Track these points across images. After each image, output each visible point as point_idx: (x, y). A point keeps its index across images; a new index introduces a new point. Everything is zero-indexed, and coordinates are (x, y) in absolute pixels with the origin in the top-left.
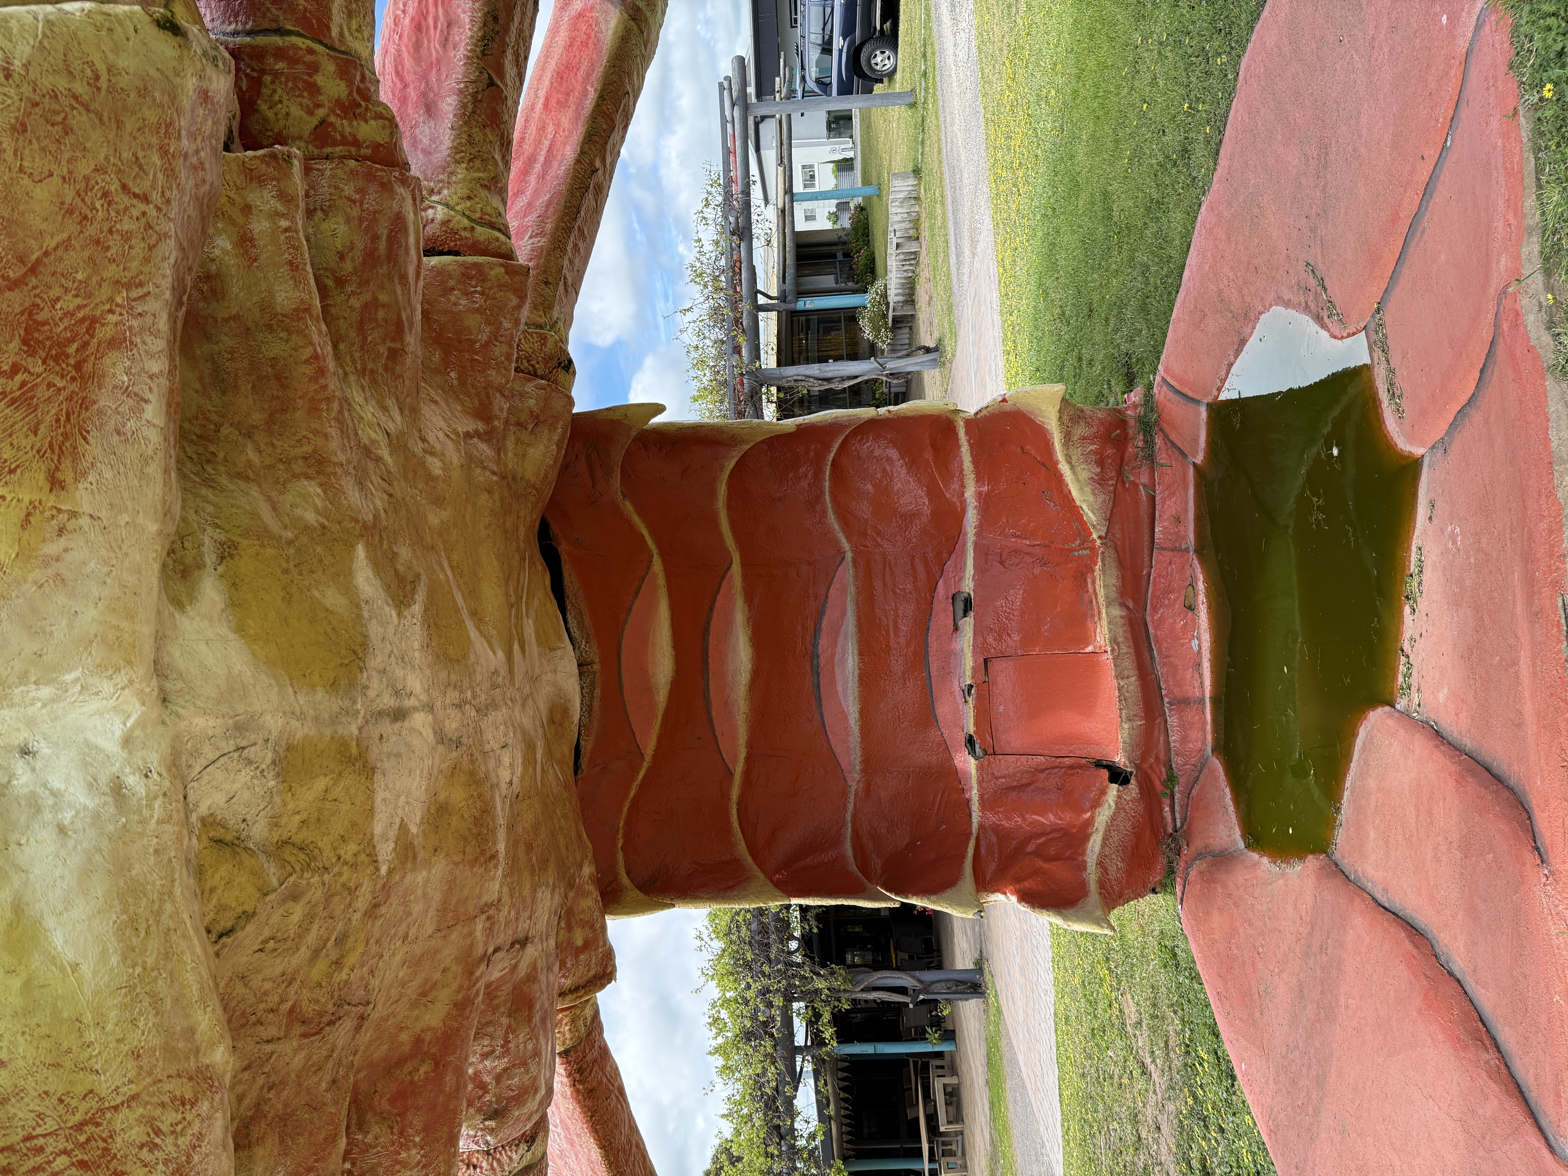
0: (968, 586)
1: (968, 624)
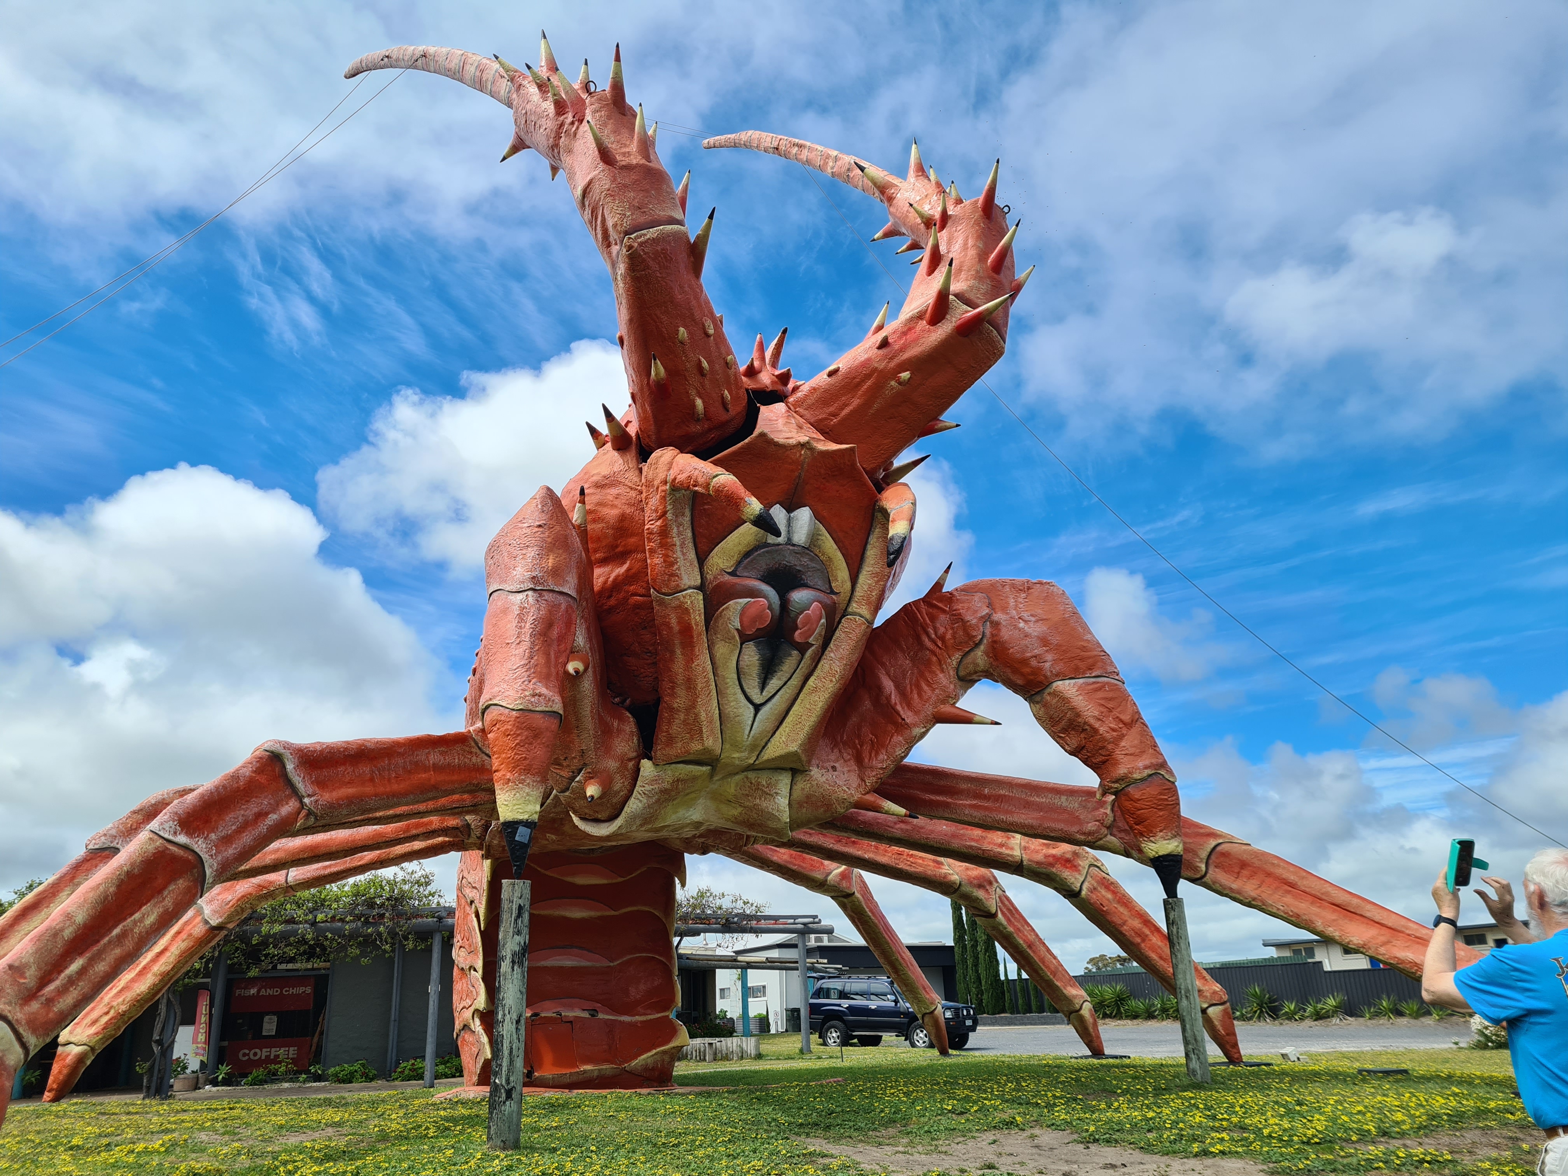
0: (601, 1016)
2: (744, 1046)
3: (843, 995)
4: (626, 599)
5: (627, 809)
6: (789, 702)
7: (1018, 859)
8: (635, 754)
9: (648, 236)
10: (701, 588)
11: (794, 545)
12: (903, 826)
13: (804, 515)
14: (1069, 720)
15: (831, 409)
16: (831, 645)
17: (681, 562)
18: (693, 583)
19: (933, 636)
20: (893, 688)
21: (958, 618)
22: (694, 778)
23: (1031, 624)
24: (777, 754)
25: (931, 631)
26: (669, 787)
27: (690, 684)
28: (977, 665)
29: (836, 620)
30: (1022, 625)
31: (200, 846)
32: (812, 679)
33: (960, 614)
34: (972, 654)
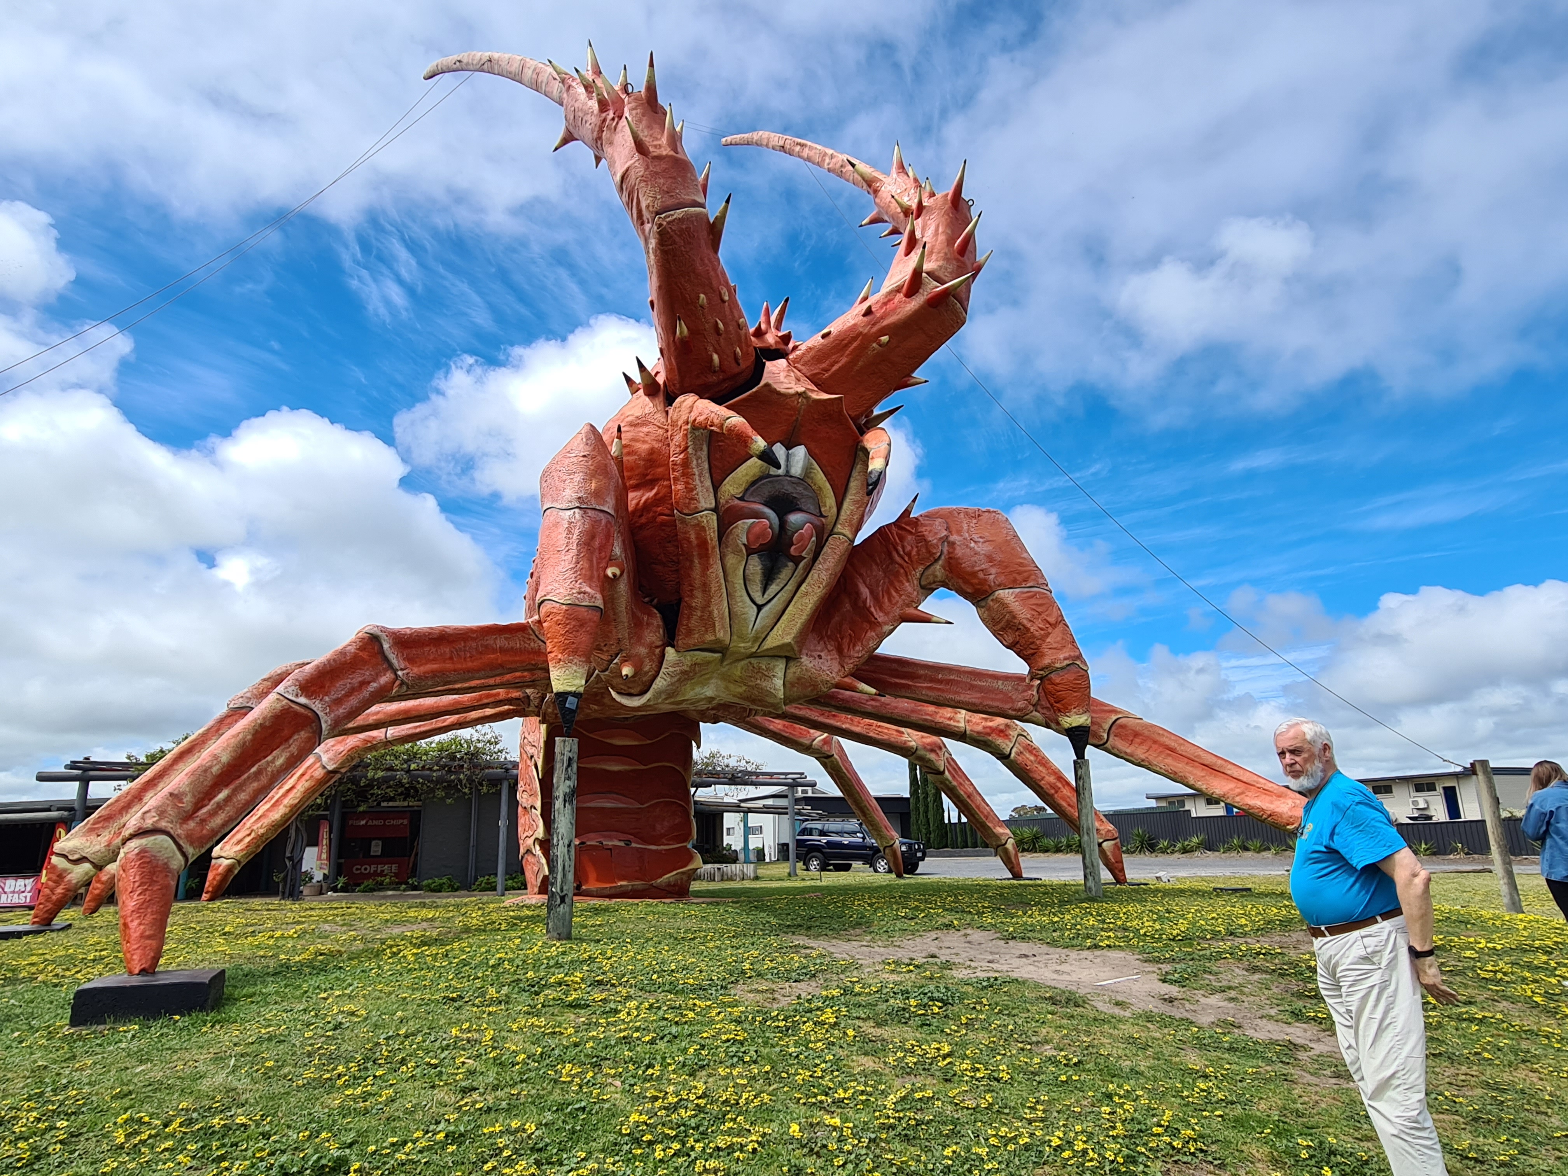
0: (634, 845)
1: (622, 844)
2: (745, 870)
3: (823, 833)
4: (654, 518)
5: (654, 686)
6: (786, 604)
7: (963, 729)
8: (660, 643)
9: (674, 217)
10: (715, 510)
11: (791, 477)
12: (873, 703)
13: (800, 452)
14: (1007, 620)
15: (824, 365)
16: (820, 558)
17: (699, 489)
18: (708, 506)
19: (902, 553)
20: (868, 594)
21: (922, 539)
22: (709, 663)
23: (980, 544)
24: (774, 645)
25: (900, 548)
26: (688, 669)
27: (705, 587)
28: (936, 576)
29: (825, 538)
30: (972, 545)
31: (317, 706)
32: (804, 585)
33: (923, 536)
34: (932, 568)
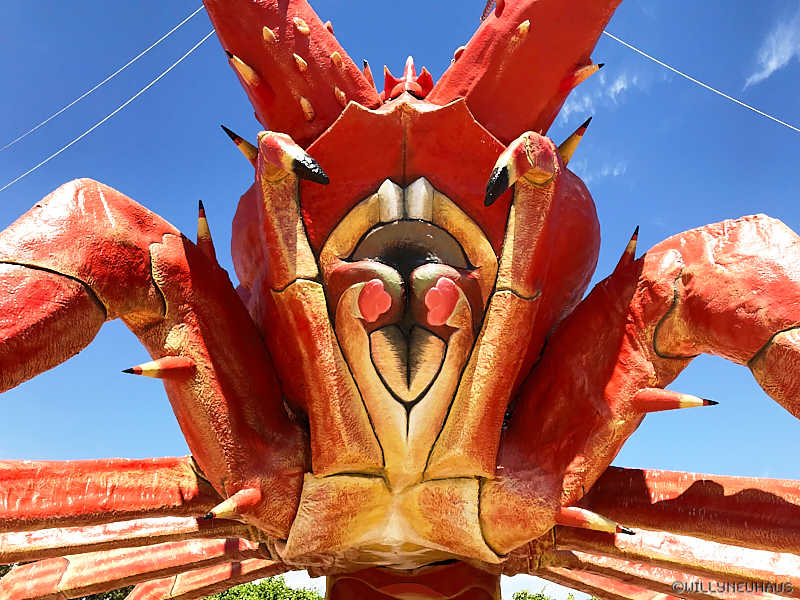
5: (293, 528)
6: (448, 398)
8: (297, 469)
11: (411, 220)
13: (420, 189)
18: (310, 275)
23: (734, 267)
26: (335, 502)
28: (679, 336)
29: (485, 299)
30: (720, 269)
